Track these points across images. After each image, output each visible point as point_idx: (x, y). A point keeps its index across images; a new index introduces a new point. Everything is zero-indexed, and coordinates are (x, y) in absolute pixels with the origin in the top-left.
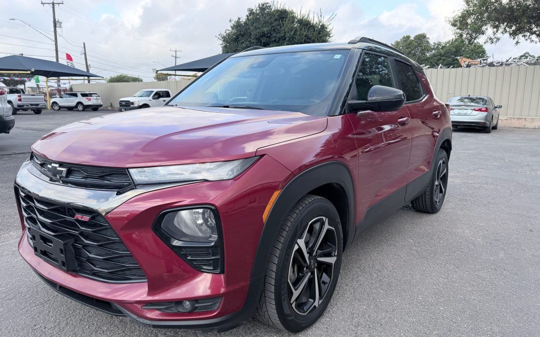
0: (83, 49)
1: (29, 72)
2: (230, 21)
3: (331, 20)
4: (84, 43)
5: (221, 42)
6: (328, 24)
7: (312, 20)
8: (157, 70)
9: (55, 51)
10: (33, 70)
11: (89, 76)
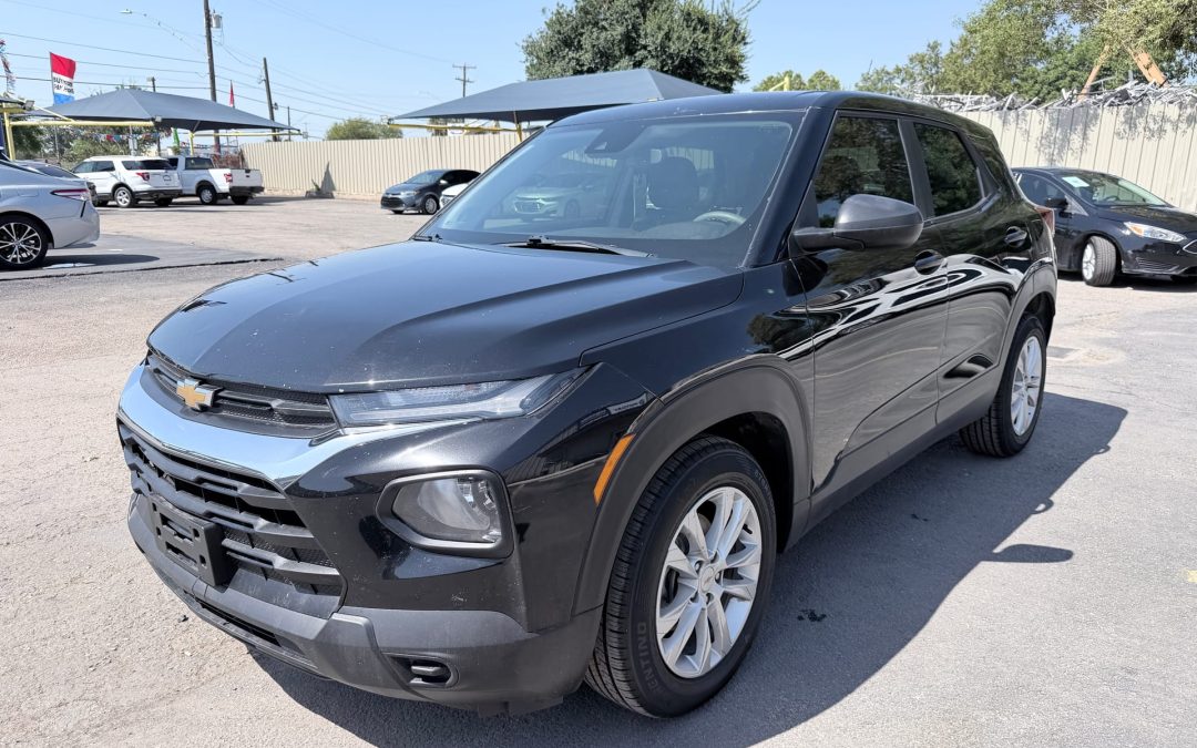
0: (264, 71)
1: (151, 123)
2: (544, 11)
3: (749, 10)
4: (265, 60)
5: (524, 56)
6: (743, 17)
7: (710, 8)
8: (390, 116)
9: (208, 77)
10: (159, 119)
11: (274, 129)
